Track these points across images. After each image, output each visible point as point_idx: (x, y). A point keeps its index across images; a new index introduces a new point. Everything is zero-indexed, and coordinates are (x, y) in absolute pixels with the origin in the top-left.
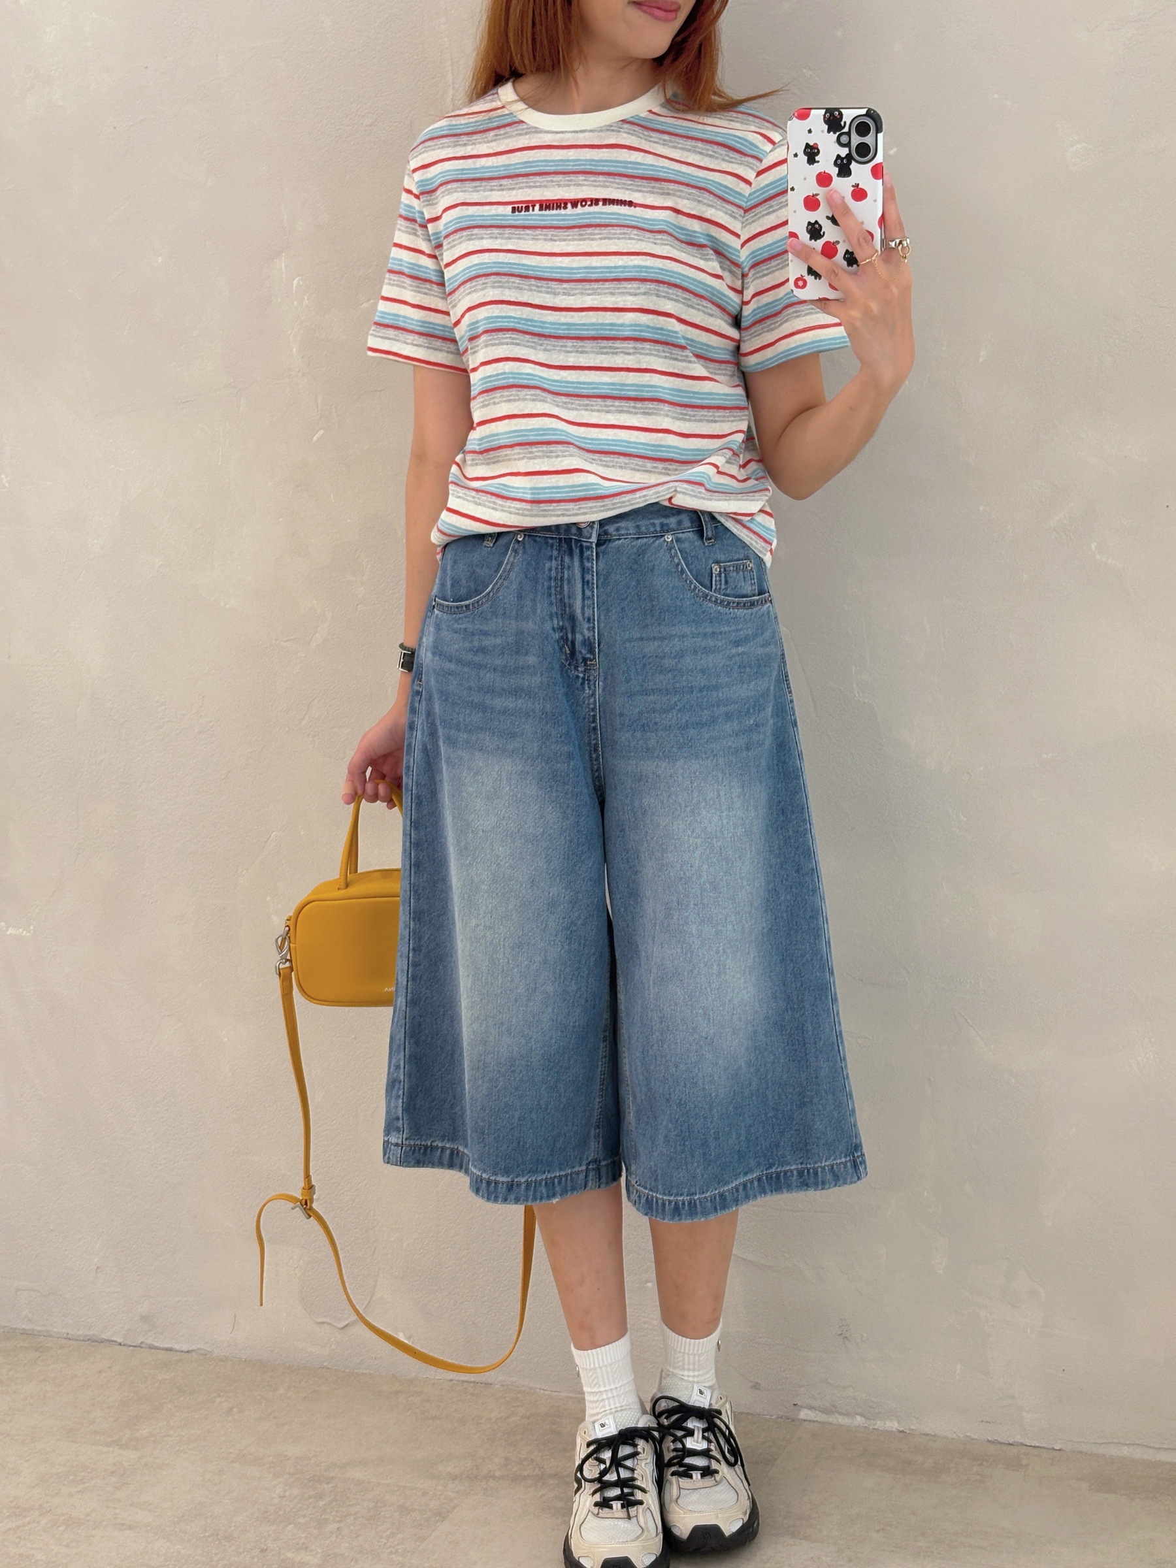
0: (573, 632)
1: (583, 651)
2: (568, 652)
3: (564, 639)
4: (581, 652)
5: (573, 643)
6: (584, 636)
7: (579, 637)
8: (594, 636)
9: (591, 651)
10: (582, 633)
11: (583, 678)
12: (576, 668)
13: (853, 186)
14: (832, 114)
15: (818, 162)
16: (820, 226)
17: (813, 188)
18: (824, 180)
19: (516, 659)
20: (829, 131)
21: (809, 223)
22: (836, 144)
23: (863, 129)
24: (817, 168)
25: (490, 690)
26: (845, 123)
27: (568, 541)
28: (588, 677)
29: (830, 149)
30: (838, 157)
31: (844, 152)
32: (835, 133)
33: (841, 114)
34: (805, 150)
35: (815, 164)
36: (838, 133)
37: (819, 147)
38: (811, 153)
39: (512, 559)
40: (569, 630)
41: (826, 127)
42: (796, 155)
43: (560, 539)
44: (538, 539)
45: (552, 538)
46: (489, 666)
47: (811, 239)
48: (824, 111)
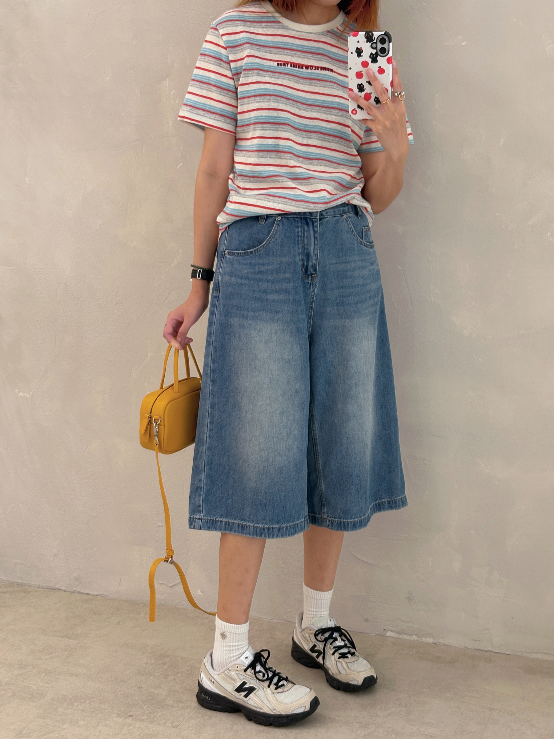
0: (308, 261)
1: (312, 270)
2: (304, 271)
3: (303, 265)
4: (310, 271)
5: (307, 267)
6: (313, 263)
7: (310, 264)
8: (317, 263)
9: (315, 270)
10: (312, 262)
11: (311, 283)
12: (308, 278)
13: (378, 67)
14: (368, 34)
15: (362, 56)
16: (363, 86)
17: (360, 68)
18: (365, 64)
19: (279, 276)
20: (367, 42)
21: (358, 84)
22: (371, 48)
23: (383, 41)
24: (362, 59)
25: (266, 291)
26: (375, 38)
27: (306, 219)
28: (313, 282)
29: (368, 50)
30: (371, 54)
31: (374, 51)
32: (370, 43)
33: (373, 34)
34: (356, 51)
35: (361, 57)
36: (371, 43)
37: (363, 49)
38: (359, 52)
39: (276, 228)
40: (305, 260)
41: (366, 40)
42: (352, 53)
43: (301, 218)
44: (289, 218)
45: (297, 218)
46: (264, 280)
47: (359, 92)
48: (364, 33)
